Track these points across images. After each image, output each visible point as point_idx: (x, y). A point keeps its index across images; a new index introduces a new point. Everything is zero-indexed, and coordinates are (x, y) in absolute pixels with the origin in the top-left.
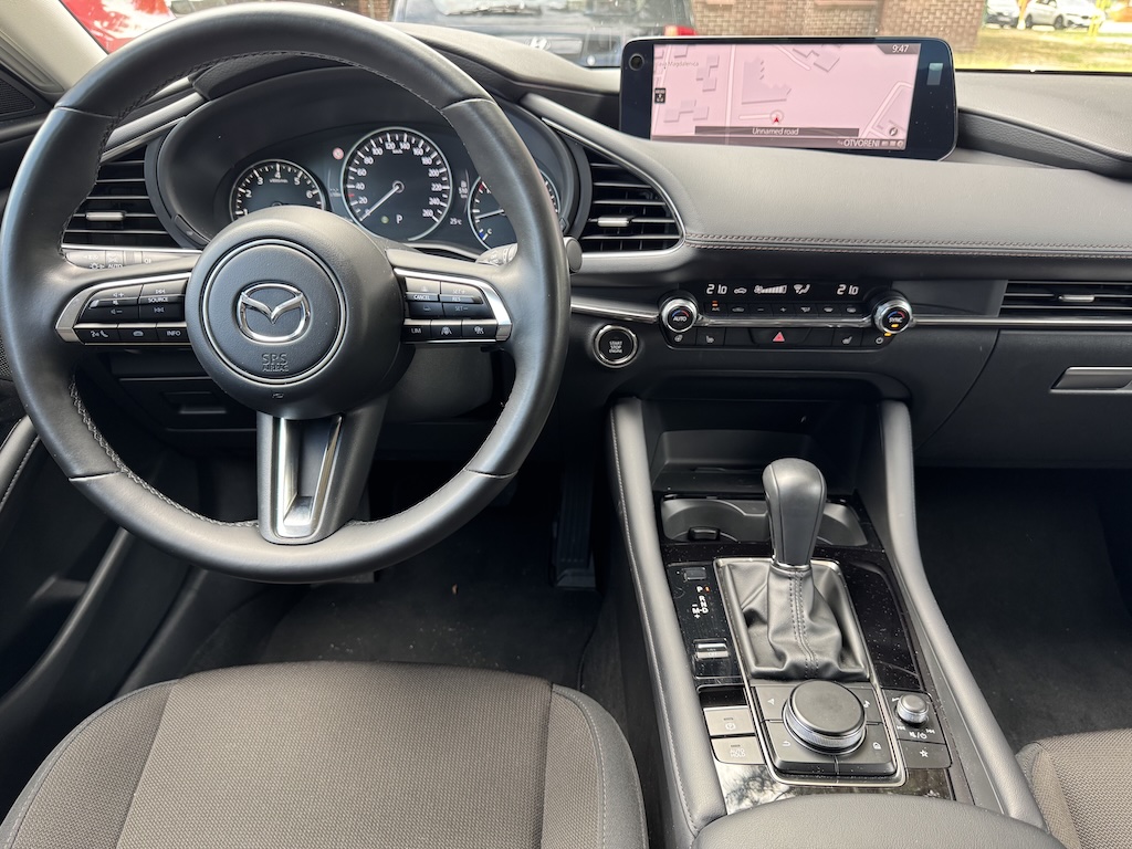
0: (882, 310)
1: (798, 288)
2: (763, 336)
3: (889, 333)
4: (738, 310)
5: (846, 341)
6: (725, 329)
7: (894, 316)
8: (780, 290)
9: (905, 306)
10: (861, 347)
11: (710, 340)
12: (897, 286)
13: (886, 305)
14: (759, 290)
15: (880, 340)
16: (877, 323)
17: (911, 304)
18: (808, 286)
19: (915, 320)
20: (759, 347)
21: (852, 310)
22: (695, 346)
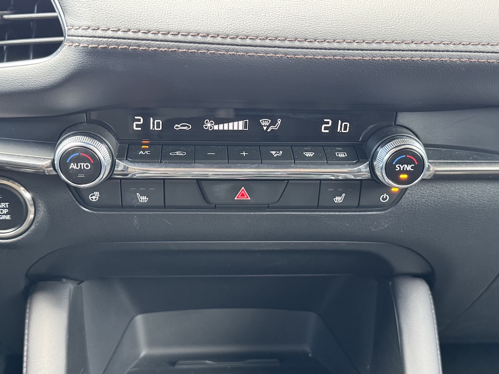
0: (384, 154)
1: (265, 123)
2: (219, 193)
3: (395, 188)
4: (178, 153)
5: (338, 199)
6: (164, 182)
7: (401, 162)
8: (239, 125)
9: (418, 148)
10: (359, 207)
11: (143, 199)
12: (404, 119)
13: (389, 146)
14: (209, 125)
15: (385, 198)
16: (378, 173)
17: (425, 146)
18: (279, 122)
19: (432, 168)
20: (215, 208)
21: (342, 155)
22: (122, 207)
